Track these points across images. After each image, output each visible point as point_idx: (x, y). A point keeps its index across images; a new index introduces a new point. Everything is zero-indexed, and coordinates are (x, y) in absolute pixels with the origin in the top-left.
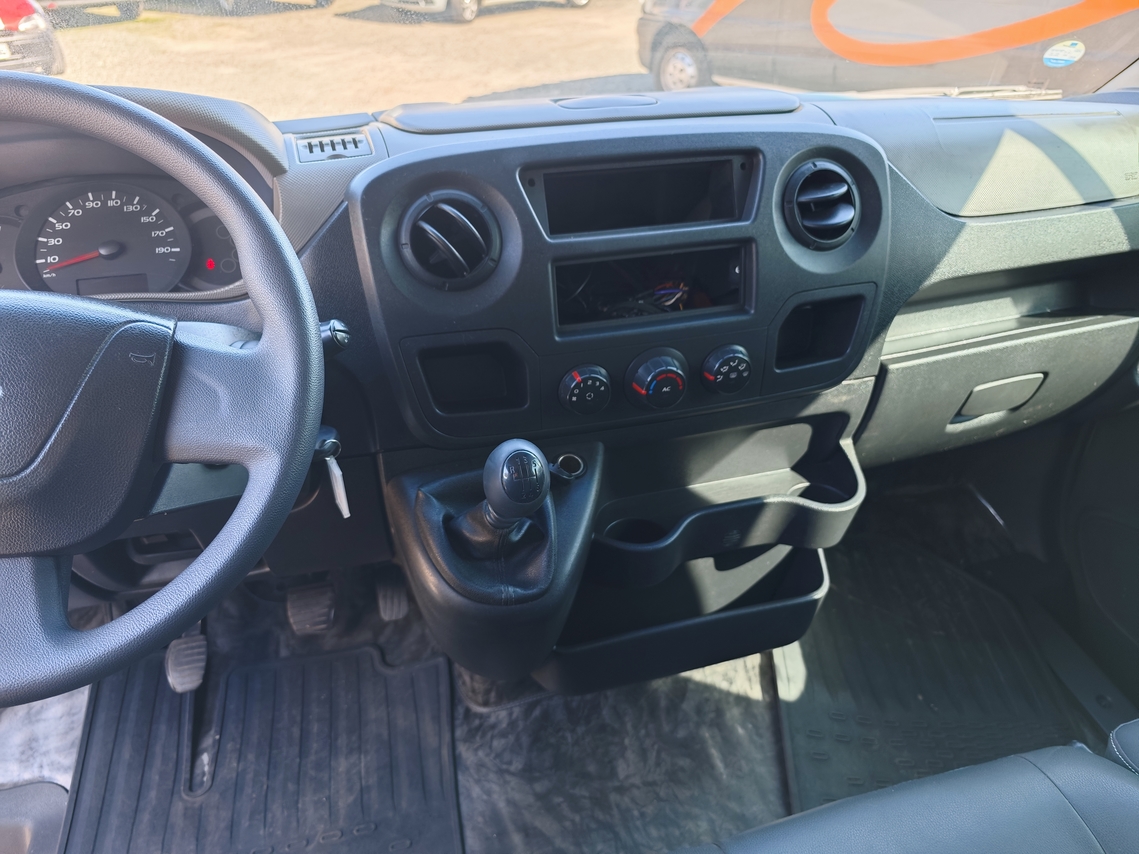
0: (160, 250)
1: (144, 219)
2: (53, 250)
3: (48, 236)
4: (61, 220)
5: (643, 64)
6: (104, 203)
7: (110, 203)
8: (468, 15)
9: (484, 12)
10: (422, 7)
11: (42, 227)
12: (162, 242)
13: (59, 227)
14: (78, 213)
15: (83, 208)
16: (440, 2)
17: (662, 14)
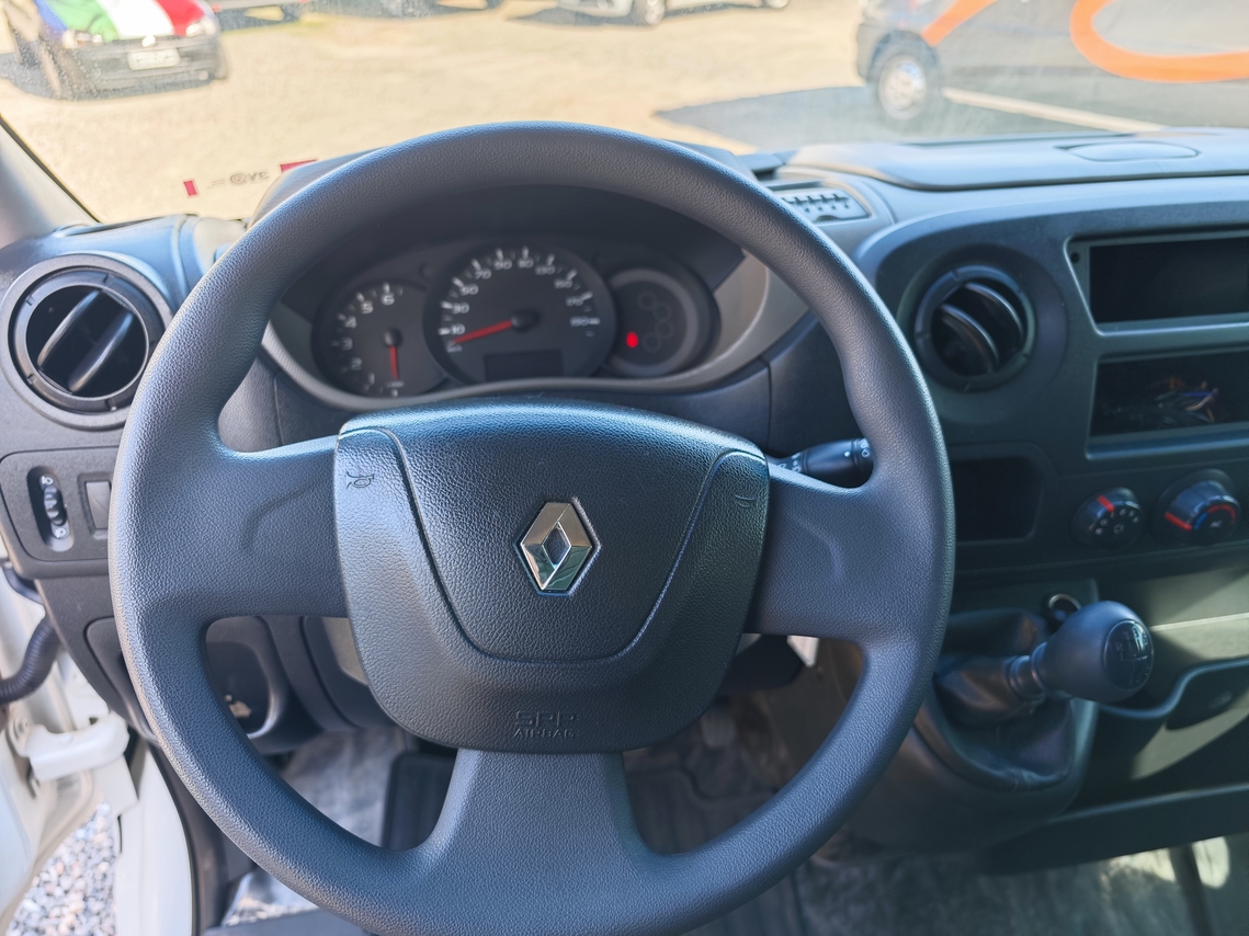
0: (577, 322)
1: (559, 284)
2: (458, 319)
3: (453, 301)
4: (467, 282)
5: (860, 74)
6: (515, 263)
7: (522, 264)
8: (652, 18)
9: (670, 14)
10: (602, 9)
11: (446, 290)
12: (579, 311)
13: (466, 290)
14: (486, 274)
15: (492, 268)
16: (622, 2)
17: (884, 19)
